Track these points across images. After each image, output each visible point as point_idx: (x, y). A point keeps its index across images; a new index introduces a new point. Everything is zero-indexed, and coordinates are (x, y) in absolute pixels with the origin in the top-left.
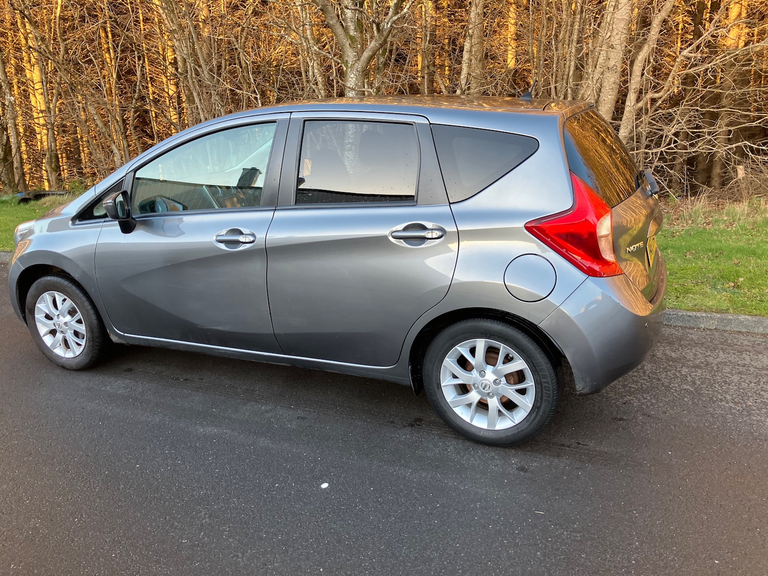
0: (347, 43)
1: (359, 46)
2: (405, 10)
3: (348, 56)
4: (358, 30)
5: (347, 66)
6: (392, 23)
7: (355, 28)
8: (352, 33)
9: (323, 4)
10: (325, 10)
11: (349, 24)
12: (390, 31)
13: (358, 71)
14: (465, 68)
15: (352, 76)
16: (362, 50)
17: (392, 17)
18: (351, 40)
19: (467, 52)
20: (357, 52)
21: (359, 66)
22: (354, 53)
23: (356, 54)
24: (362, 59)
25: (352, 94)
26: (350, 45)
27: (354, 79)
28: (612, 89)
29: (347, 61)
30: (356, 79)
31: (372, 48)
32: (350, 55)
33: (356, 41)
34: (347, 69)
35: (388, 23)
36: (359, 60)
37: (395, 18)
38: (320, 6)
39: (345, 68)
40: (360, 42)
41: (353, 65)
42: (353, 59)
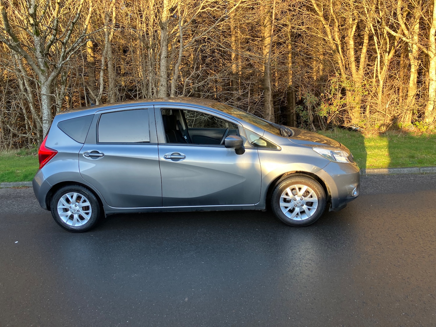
0: (40, 73)
1: (46, 74)
2: (68, 59)
3: (41, 79)
4: (46, 67)
5: (41, 84)
6: (62, 65)
7: (44, 66)
8: (42, 68)
9: (25, 55)
10: (26, 57)
11: (40, 64)
12: (61, 68)
13: (47, 86)
15: (44, 88)
16: (48, 76)
17: (61, 62)
18: (42, 71)
19: (102, 77)
20: (46, 77)
21: (48, 83)
22: (44, 78)
23: (45, 78)
24: (48, 80)
25: (45, 97)
26: (41, 74)
27: (45, 90)
28: (164, 93)
29: (41, 81)
30: (46, 90)
31: (53, 75)
32: (42, 78)
33: (45, 72)
34: (41, 85)
35: (60, 65)
36: (47, 80)
37: (63, 62)
38: (23, 55)
39: (40, 85)
40: (47, 72)
41: (44, 83)
42: (44, 80)
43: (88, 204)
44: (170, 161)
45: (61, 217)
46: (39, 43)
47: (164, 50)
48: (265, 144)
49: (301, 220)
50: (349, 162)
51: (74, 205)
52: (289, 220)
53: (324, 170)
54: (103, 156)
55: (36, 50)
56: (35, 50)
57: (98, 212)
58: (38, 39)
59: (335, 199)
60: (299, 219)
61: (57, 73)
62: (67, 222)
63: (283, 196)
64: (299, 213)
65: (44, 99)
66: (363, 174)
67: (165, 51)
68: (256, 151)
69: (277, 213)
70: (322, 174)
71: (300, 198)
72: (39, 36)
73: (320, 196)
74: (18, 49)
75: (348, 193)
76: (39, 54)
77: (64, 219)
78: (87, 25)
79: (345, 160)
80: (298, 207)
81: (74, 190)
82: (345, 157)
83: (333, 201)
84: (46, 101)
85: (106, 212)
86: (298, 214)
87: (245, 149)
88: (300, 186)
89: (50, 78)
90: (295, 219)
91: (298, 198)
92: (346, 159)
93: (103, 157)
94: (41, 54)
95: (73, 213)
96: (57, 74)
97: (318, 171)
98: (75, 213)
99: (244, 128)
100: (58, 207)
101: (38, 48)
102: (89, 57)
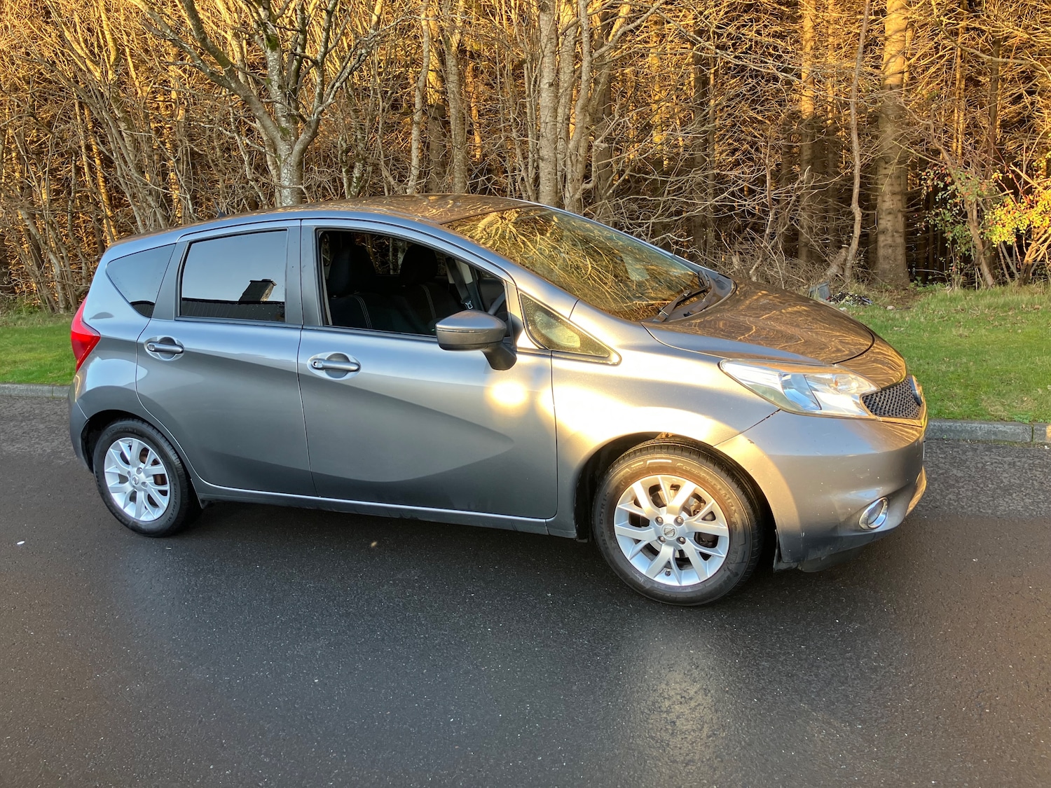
0: (279, 136)
1: (293, 138)
3: (281, 149)
4: (291, 121)
5: (280, 160)
6: (319, 116)
7: (287, 119)
8: (284, 124)
11: (280, 115)
12: (317, 123)
13: (291, 166)
14: (415, 159)
15: (286, 171)
16: (295, 142)
17: (317, 108)
18: (283, 132)
19: (415, 140)
20: (290, 145)
21: (293, 159)
22: (287, 147)
23: (289, 147)
24: (294, 152)
26: (282, 137)
27: (288, 175)
29: (280, 154)
30: (291, 175)
31: (303, 141)
32: (283, 148)
33: (289, 133)
36: (292, 153)
37: (321, 110)
38: (242, 97)
39: (279, 163)
40: (293, 134)
41: (286, 159)
42: (285, 152)
43: (161, 469)
44: (323, 375)
45: (112, 494)
46: (278, 67)
47: (547, 65)
48: (576, 343)
49: (678, 585)
50: (868, 414)
51: (136, 469)
52: (641, 580)
53: (746, 436)
54: (182, 352)
55: (270, 83)
56: (268, 84)
57: (182, 492)
58: (275, 57)
59: (791, 536)
60: (671, 581)
61: (310, 134)
62: (124, 508)
63: (624, 506)
64: (673, 564)
65: (287, 197)
66: (1036, 440)
67: (549, 67)
68: (548, 360)
69: (608, 555)
70: (741, 450)
71: (675, 517)
72: (276, 50)
73: (737, 518)
74: (230, 84)
75: (842, 519)
76: (276, 93)
77: (119, 500)
78: (377, 14)
79: (853, 404)
80: (669, 544)
81: (133, 433)
82: (853, 395)
83: (781, 540)
84: (289, 200)
85: (200, 496)
86: (668, 565)
87: (517, 355)
88: (676, 479)
89: (298, 147)
90: (662, 579)
91: (668, 519)
92: (856, 403)
93: (182, 355)
94: (282, 92)
95: (134, 487)
96: (310, 137)
97: (728, 438)
98: (140, 490)
99: (519, 292)
100: (105, 471)
101: (275, 77)
102: (431, 93)
